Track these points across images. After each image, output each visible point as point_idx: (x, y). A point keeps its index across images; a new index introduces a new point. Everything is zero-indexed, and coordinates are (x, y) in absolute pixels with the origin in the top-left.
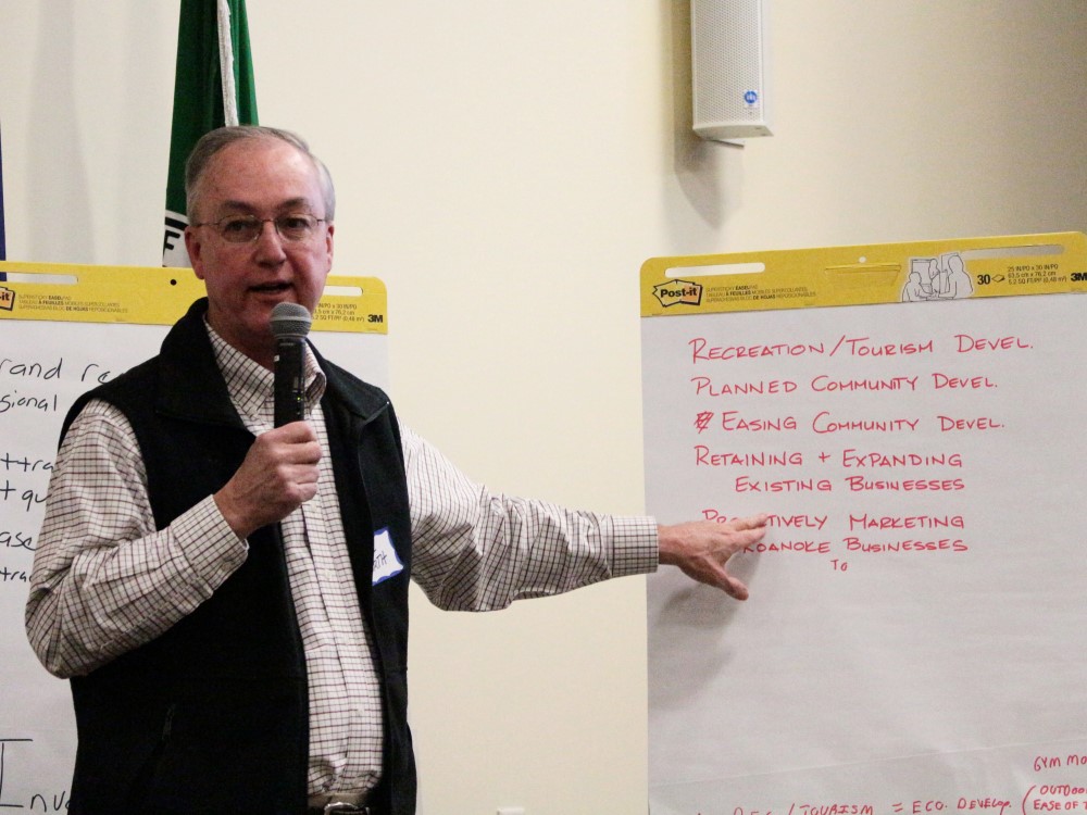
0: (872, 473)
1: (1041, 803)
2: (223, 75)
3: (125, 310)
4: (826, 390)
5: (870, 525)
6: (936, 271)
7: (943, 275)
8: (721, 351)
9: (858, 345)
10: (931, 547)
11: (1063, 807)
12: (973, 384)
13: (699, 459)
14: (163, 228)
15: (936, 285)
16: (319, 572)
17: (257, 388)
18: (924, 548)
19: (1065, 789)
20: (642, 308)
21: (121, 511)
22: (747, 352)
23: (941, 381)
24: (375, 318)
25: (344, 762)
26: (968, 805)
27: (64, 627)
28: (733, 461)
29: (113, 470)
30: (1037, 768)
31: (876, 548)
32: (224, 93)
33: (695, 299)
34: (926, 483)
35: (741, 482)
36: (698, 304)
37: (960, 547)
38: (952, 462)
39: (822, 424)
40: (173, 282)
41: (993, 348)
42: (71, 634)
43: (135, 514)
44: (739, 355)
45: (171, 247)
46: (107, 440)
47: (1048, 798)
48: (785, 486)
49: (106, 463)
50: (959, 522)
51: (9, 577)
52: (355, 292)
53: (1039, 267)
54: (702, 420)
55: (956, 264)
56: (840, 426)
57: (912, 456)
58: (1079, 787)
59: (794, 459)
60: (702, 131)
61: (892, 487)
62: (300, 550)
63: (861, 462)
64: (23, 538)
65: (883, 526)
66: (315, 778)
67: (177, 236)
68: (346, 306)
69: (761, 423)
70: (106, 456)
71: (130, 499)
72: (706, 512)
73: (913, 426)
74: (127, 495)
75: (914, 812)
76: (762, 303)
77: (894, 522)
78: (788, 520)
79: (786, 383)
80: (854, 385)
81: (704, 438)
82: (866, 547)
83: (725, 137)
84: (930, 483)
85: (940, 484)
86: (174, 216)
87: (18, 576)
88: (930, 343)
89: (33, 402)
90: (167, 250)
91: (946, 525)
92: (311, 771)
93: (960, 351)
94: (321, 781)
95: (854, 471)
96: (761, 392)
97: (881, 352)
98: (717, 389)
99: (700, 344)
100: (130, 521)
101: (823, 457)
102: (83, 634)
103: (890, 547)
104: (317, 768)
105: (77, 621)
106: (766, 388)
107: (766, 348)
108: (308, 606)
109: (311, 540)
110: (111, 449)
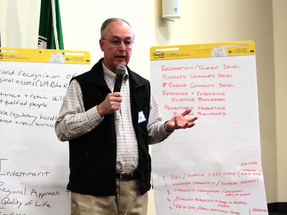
0: (204, 97)
1: (243, 173)
3: (29, 59)
4: (193, 78)
5: (203, 109)
6: (219, 50)
7: (221, 51)
8: (169, 69)
9: (201, 67)
10: (217, 114)
11: (248, 174)
12: (227, 76)
13: (164, 94)
14: (38, 40)
15: (219, 53)
16: (123, 119)
17: (112, 77)
18: (216, 114)
19: (248, 170)
20: (150, 58)
21: (76, 105)
22: (175, 69)
23: (220, 75)
24: (88, 61)
25: (125, 163)
26: (226, 174)
27: (61, 131)
28: (171, 94)
29: (76, 96)
30: (242, 165)
31: (205, 114)
33: (163, 56)
34: (216, 99)
35: (173, 99)
36: (163, 57)
37: (224, 114)
38: (222, 94)
39: (192, 86)
40: (40, 52)
41: (232, 68)
42: (63, 133)
43: (79, 106)
44: (173, 69)
45: (40, 44)
46: (76, 89)
47: (244, 172)
48: (183, 100)
49: (74, 94)
50: (224, 108)
51: (2, 121)
52: (83, 55)
53: (243, 49)
54: (164, 85)
55: (223, 48)
56: (197, 86)
57: (213, 93)
58: (251, 170)
59: (185, 94)
60: (165, 17)
61: (209, 100)
62: (119, 114)
63: (201, 94)
64: (5, 112)
65: (206, 109)
66: (118, 167)
67: (41, 41)
68: (81, 58)
69: (178, 85)
70: (75, 92)
71: (79, 103)
72: (165, 106)
73: (213, 86)
74: (78, 102)
75: (213, 176)
76: (178, 57)
77: (209, 108)
78: (184, 108)
79: (184, 76)
80: (199, 76)
81: (165, 89)
82: (202, 114)
83: (170, 19)
84: (217, 99)
85: (220, 100)
86: (40, 37)
87: (4, 121)
88: (218, 67)
89: (7, 80)
90: (39, 45)
91: (221, 109)
92: (117, 165)
93: (224, 68)
94: (119, 167)
95: (200, 96)
96: (178, 78)
97: (206, 69)
98: (168, 77)
99: (164, 67)
100: (78, 107)
101: (192, 93)
102: (65, 133)
103: (208, 114)
104: (118, 164)
105: (64, 130)
106: (179, 77)
107: (179, 68)
108: (119, 127)
109: (121, 112)
110: (76, 91)
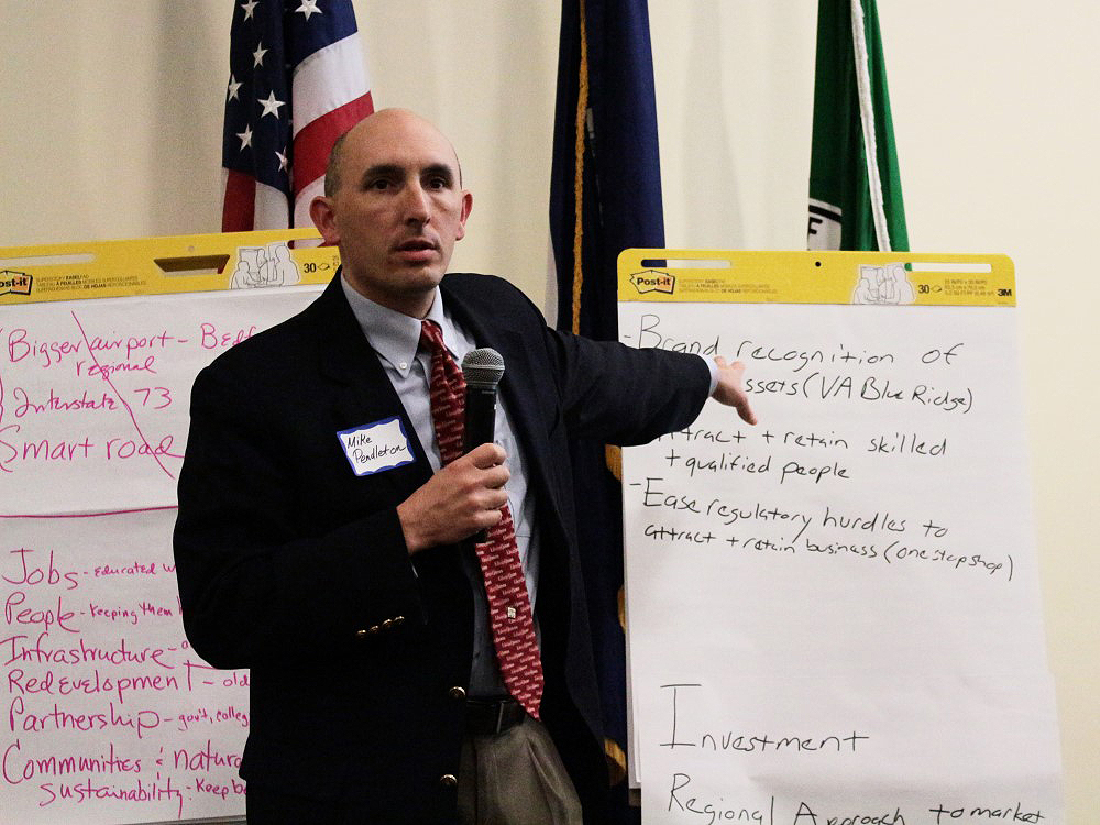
2: (858, 72)
3: (775, 291)
14: (807, 215)
24: (1004, 292)
32: (859, 89)
40: (818, 264)
45: (814, 232)
51: (676, 537)
52: (984, 269)
64: (688, 501)
67: (820, 222)
68: (977, 282)
86: (816, 203)
87: (684, 536)
90: (811, 235)
